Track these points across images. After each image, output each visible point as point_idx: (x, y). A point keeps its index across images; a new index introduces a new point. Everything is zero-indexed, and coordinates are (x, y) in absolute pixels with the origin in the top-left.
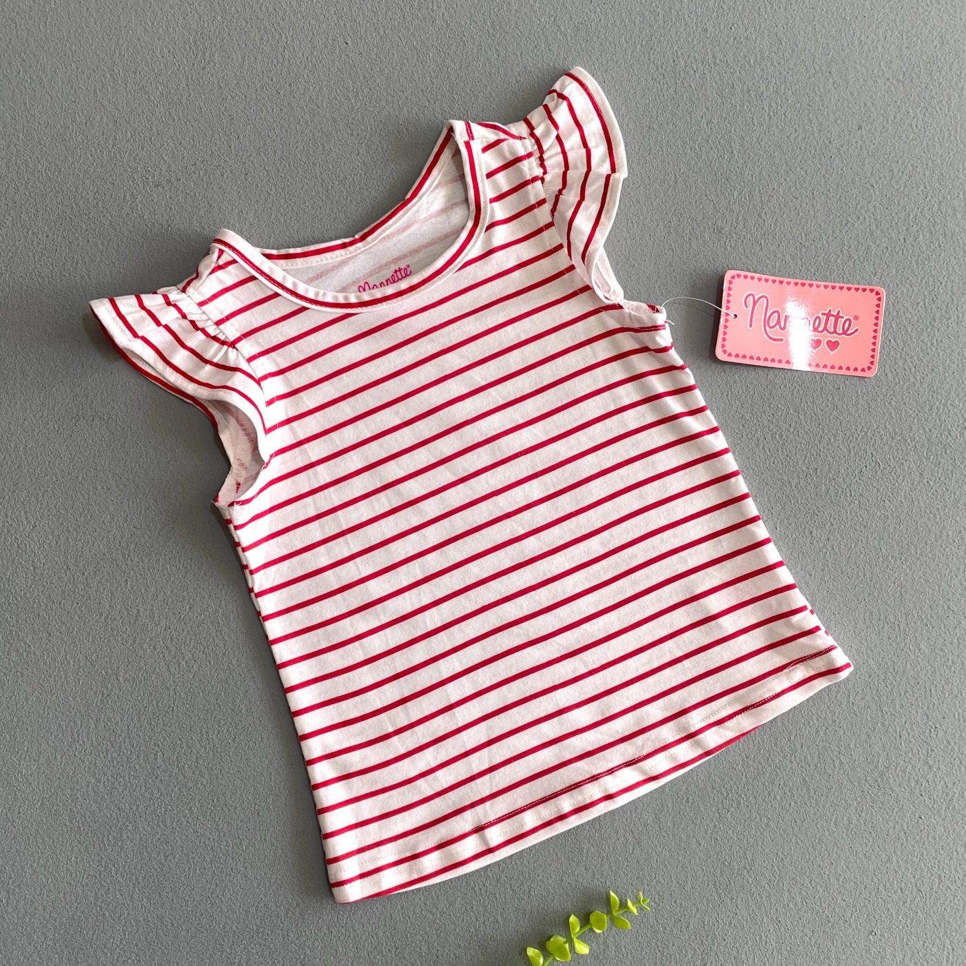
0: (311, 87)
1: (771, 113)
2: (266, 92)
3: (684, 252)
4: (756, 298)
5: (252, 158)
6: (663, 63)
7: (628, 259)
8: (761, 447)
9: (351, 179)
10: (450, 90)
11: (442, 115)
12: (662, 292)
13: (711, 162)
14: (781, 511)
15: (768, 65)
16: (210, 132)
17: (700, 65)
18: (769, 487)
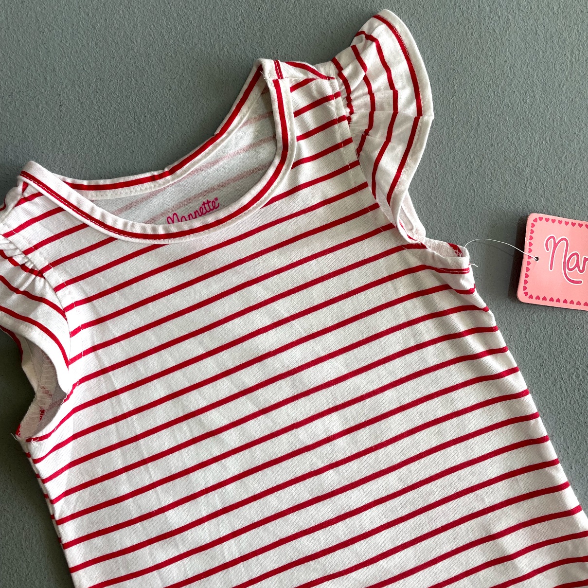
0: (126, 23)
1: (574, 60)
2: (82, 27)
3: (486, 192)
4: (557, 241)
5: (67, 90)
6: (468, 9)
7: (430, 198)
8: (558, 387)
9: (163, 113)
10: (261, 29)
11: (252, 53)
12: (463, 231)
13: (514, 106)
14: (576, 451)
15: (571, 12)
16: (27, 64)
17: (504, 11)
18: (565, 427)
